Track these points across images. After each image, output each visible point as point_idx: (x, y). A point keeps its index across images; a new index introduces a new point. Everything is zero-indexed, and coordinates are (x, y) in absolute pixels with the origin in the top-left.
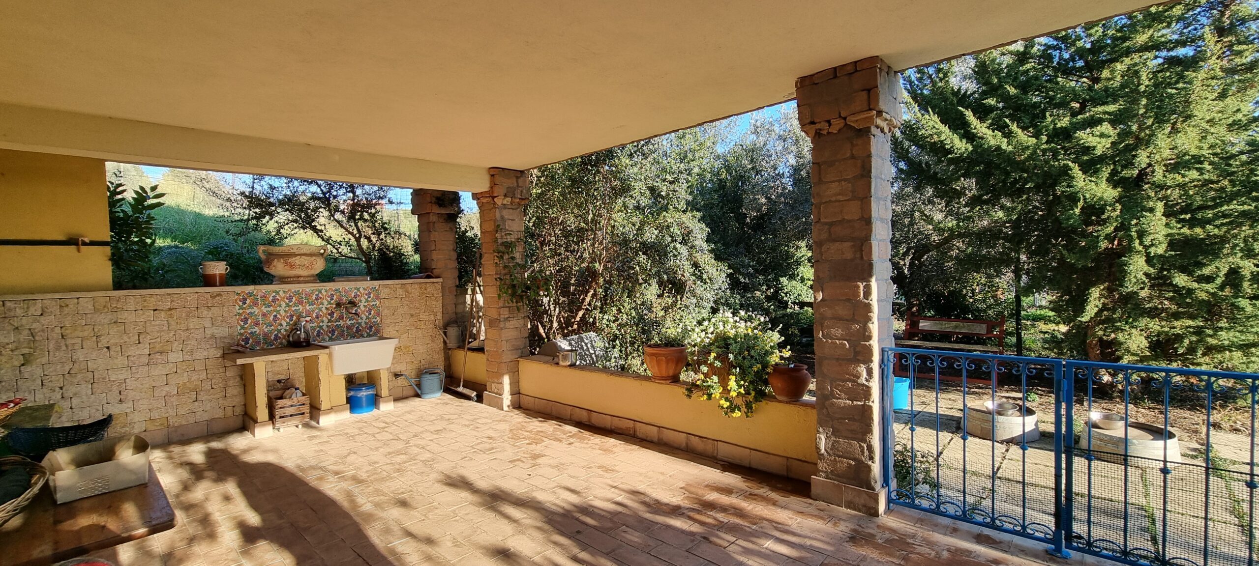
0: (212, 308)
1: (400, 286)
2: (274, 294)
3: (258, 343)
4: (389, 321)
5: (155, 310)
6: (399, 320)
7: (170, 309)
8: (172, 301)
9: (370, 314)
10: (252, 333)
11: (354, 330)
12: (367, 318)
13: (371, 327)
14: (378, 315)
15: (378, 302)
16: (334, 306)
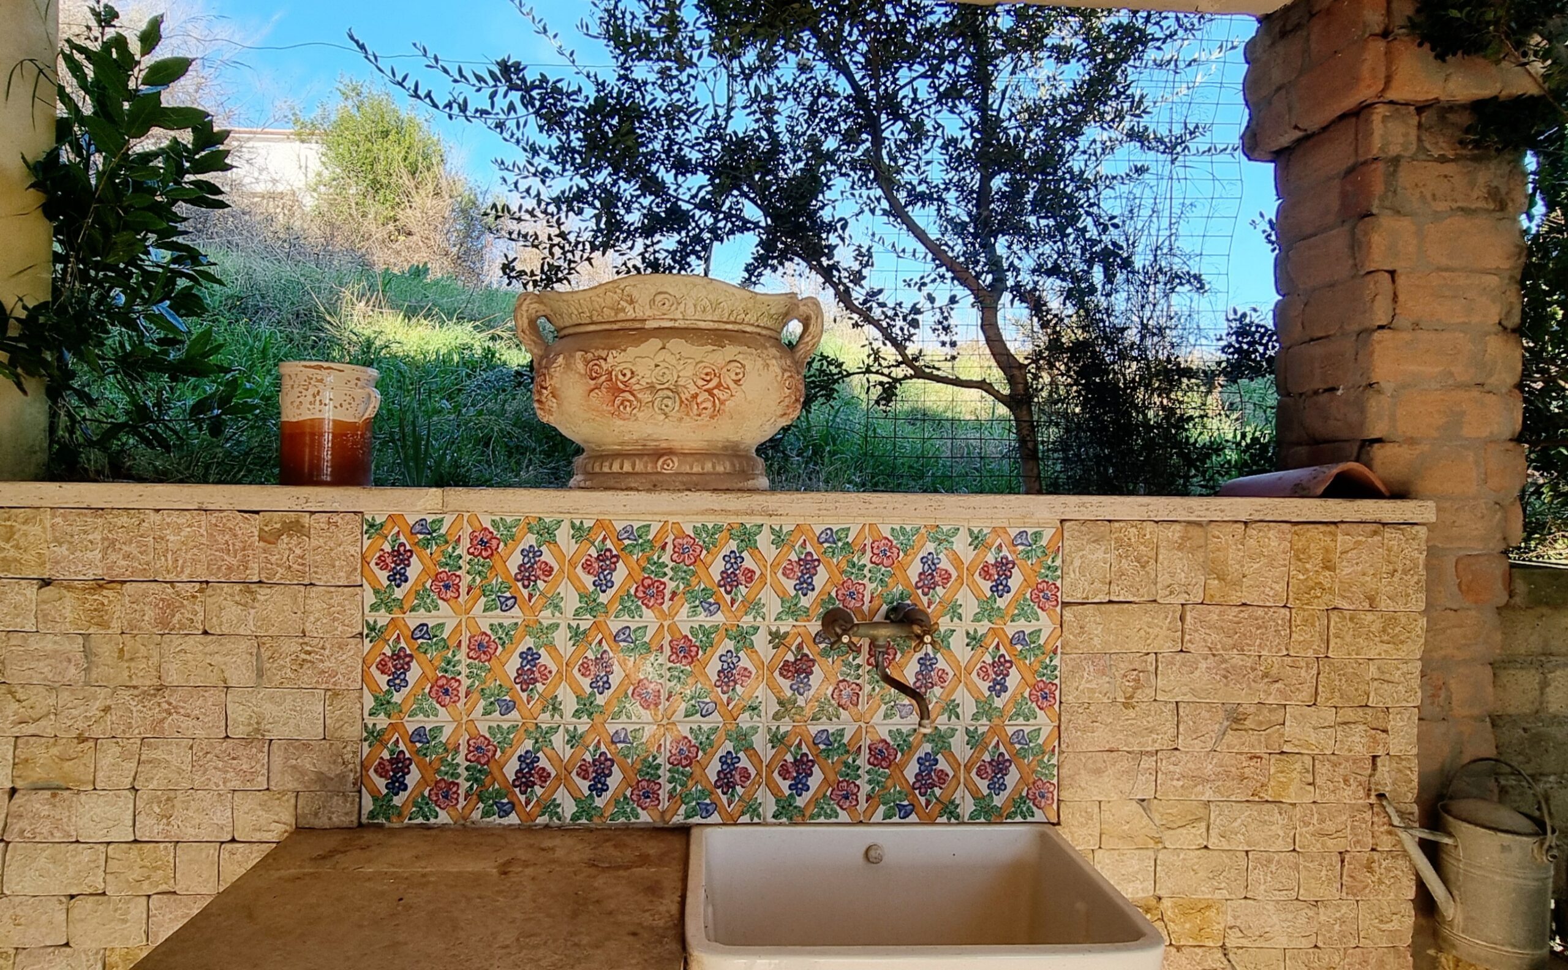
0: (263, 593)
1: (1175, 533)
2: (531, 539)
3: (446, 792)
4: (1101, 737)
5: (46, 583)
6: (1161, 741)
7: (100, 584)
8: (111, 545)
9: (998, 687)
10: (420, 733)
11: (911, 770)
12: (984, 709)
13: (999, 767)
14: (1044, 694)
15: (1044, 623)
16: (815, 627)
